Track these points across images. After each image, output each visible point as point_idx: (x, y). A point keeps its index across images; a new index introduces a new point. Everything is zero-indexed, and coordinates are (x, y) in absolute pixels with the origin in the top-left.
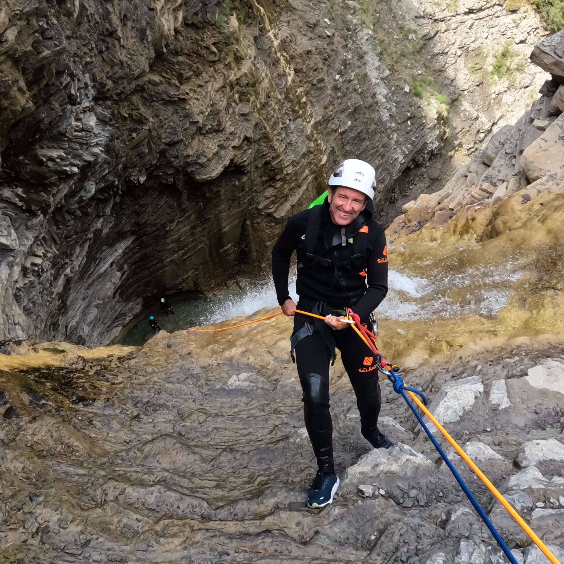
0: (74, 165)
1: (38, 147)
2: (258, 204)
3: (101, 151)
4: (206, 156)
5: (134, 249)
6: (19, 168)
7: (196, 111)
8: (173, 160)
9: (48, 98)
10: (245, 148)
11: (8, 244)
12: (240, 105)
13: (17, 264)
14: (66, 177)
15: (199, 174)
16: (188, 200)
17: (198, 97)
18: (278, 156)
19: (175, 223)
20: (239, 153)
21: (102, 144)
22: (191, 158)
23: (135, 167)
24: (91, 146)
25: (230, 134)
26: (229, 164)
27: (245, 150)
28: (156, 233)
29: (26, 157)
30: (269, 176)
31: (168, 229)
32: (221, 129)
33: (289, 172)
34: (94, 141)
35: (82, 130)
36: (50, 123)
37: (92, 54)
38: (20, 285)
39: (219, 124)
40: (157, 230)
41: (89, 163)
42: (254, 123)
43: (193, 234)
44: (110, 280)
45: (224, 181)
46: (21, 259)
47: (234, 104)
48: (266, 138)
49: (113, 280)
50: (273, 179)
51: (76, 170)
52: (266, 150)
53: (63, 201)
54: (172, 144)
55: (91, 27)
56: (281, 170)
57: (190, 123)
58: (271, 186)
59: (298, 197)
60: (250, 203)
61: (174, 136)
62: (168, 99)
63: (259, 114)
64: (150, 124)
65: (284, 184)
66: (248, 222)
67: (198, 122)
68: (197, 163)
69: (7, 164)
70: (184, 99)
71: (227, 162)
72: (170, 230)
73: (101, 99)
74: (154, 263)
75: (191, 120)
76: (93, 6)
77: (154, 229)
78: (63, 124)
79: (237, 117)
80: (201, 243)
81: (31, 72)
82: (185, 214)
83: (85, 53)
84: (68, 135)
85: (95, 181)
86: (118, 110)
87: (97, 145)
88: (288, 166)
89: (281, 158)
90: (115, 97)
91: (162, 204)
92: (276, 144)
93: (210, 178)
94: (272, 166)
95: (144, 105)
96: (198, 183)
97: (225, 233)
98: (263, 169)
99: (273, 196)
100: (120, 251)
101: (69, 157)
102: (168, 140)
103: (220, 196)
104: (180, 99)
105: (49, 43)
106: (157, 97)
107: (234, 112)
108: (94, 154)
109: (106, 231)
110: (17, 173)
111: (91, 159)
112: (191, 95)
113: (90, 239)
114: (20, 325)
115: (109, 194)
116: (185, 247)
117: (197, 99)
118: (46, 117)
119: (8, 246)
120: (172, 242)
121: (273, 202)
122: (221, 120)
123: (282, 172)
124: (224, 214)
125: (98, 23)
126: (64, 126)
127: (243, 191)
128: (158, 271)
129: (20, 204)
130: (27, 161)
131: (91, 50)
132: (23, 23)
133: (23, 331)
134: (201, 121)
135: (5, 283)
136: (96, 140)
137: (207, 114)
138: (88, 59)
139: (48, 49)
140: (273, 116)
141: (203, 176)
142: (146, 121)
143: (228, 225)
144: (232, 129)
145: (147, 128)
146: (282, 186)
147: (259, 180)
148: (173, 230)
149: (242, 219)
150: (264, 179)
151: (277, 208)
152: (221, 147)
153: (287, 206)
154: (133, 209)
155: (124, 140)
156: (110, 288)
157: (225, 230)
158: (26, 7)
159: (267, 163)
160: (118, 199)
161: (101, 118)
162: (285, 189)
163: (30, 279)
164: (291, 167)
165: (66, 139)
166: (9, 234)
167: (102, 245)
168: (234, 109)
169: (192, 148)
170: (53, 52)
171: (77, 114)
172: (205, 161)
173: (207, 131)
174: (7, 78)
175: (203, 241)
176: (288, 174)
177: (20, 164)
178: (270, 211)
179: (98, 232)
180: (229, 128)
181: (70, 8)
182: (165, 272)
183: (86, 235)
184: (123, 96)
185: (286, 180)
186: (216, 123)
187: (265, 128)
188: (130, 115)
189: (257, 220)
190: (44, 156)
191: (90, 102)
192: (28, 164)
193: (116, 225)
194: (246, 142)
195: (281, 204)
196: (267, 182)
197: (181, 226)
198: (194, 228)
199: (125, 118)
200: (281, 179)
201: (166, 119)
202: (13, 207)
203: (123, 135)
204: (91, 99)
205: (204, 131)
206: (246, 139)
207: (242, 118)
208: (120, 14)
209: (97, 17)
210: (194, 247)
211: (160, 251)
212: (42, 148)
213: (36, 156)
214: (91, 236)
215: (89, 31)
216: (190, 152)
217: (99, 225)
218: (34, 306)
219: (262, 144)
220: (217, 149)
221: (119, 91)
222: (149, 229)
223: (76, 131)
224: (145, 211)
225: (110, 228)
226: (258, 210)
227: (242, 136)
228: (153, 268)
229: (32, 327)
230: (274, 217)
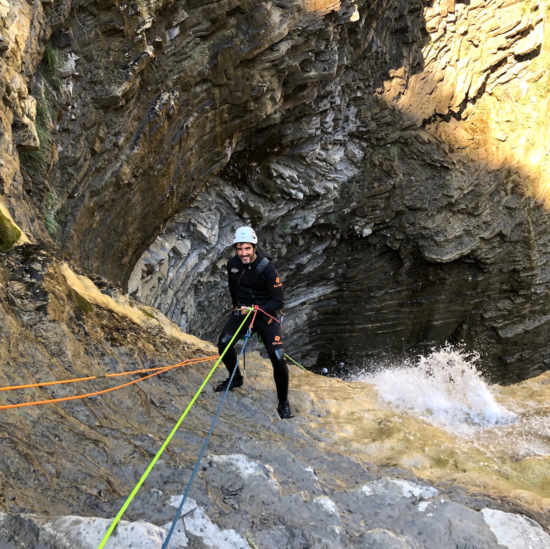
0: (302, 191)
1: (275, 161)
2: (486, 311)
3: (335, 188)
4: (446, 236)
5: (330, 299)
6: (248, 173)
7: (455, 185)
8: (408, 225)
9: (301, 117)
10: (495, 244)
11: (207, 236)
12: (509, 197)
13: (208, 258)
14: (289, 199)
15: (430, 251)
16: (407, 274)
17: (464, 171)
18: (532, 269)
19: (382, 292)
20: (485, 247)
21: (339, 182)
22: (427, 231)
23: (364, 217)
24: (326, 179)
25: (484, 223)
26: (469, 254)
27: (494, 247)
28: (359, 293)
29: (259, 165)
30: (512, 286)
31: (372, 294)
32: (475, 214)
33: (538, 292)
34: (332, 176)
35: (325, 160)
36: (292, 142)
37: (367, 91)
38: (204, 279)
39: (476, 207)
40: (361, 290)
41: (318, 195)
42: (517, 221)
43: (397, 312)
44: (294, 319)
45: (456, 270)
46: (213, 256)
47: (503, 193)
48: (526, 243)
49: (297, 320)
50: (514, 292)
51: (301, 196)
52: (519, 256)
53: (278, 221)
54: (413, 209)
55: (377, 65)
56: (529, 286)
57: (444, 195)
58: (509, 298)
59: (537, 324)
60: (477, 306)
61: (418, 202)
62: (429, 161)
63: (529, 214)
64: (398, 180)
65: (527, 302)
66: (465, 327)
67: (452, 197)
68: (432, 239)
69: (238, 165)
70: (447, 168)
71: (466, 251)
72: (374, 297)
73: (358, 138)
74: (344, 322)
75: (445, 192)
76: (388, 45)
77: (358, 288)
78: (306, 148)
79: (501, 208)
80: (403, 324)
81: (292, 87)
82: (397, 287)
83: (358, 88)
84: (307, 160)
85: (317, 215)
86: (371, 155)
87: (334, 180)
88: (540, 284)
89: (534, 272)
90: (373, 141)
91: (377, 266)
92: (535, 255)
93: (439, 261)
94: (520, 277)
95: (401, 159)
96: (425, 260)
97: (434, 326)
98: (507, 276)
99: (507, 310)
100: (316, 295)
101: (301, 182)
102: (412, 203)
103: (444, 284)
104: (442, 166)
105: (320, 65)
106: (418, 156)
107: (499, 202)
108: (326, 188)
109: (309, 269)
110: (244, 177)
111: (322, 192)
112: (457, 167)
113: (291, 270)
114: (187, 315)
115: (327, 234)
116: (383, 321)
117: (462, 173)
118: (290, 134)
119: (206, 238)
120: (371, 310)
121: (504, 317)
122: (480, 204)
123: (530, 288)
124: (441, 306)
125: (386, 63)
126: (307, 150)
127: (474, 290)
128: (345, 333)
129: (236, 206)
130: (257, 169)
131: (366, 87)
132: (301, 40)
133: (186, 322)
134: (456, 197)
135: (189, 270)
136: (335, 176)
137: (466, 192)
138: (359, 94)
139: (316, 71)
140: (545, 223)
141: (431, 256)
142: (394, 176)
143: (441, 319)
144: (489, 219)
145: (393, 183)
146: (523, 304)
147: (497, 285)
148: (377, 297)
149: (460, 321)
150: (505, 287)
151: (506, 326)
152: (468, 232)
153: (520, 329)
154: (345, 259)
155: (363, 185)
156: (290, 327)
157: (436, 323)
158: (310, 26)
159: (515, 271)
160: (334, 243)
161: (350, 156)
162: (526, 309)
163: (216, 279)
164: (543, 287)
165: (305, 163)
166: (212, 229)
167: (299, 281)
168: (501, 198)
169: (433, 222)
170: (320, 74)
171: (325, 144)
172: (442, 240)
173: (459, 210)
174: (264, 85)
175: (406, 324)
176: (535, 293)
177: (251, 170)
178: (496, 325)
179: (301, 267)
180: (486, 216)
181: (360, 40)
182: (352, 337)
183: (289, 264)
184: (382, 143)
185: (530, 298)
186: (473, 205)
187: (529, 232)
188: (381, 164)
189: (477, 328)
190: (276, 171)
191: (344, 136)
192: (258, 172)
193: (322, 267)
194: (498, 239)
195: (514, 323)
196: (506, 291)
197: (388, 297)
198: (401, 305)
199: (375, 165)
200: (525, 295)
201: (417, 181)
202: (228, 205)
203: (364, 181)
204: (346, 133)
205: (455, 209)
206: (501, 235)
207: (505, 211)
208: (414, 61)
209: (388, 57)
210: (393, 326)
211: (355, 314)
212: (278, 163)
213: (269, 168)
214: (293, 267)
215: (372, 68)
216: (429, 224)
217: (304, 259)
218: (209, 306)
219: (519, 247)
220: (462, 232)
221: (380, 136)
222: (354, 286)
223: (317, 159)
224: (357, 266)
225: (315, 269)
226: (482, 318)
227: (497, 230)
228: (342, 327)
229: (199, 324)
230: (498, 334)
